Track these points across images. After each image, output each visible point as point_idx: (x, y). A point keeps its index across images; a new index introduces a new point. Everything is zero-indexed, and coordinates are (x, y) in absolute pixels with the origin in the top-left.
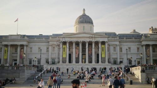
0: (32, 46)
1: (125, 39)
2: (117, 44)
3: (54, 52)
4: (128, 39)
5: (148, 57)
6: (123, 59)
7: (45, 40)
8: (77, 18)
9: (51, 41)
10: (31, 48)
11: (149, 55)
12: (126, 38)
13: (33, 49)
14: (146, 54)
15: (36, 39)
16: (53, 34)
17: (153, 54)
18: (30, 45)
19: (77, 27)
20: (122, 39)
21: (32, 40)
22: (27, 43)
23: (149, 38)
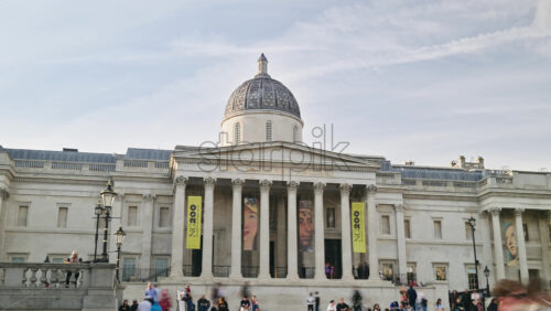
0: (28, 199)
1: (419, 186)
2: (397, 203)
3: (132, 228)
4: (431, 188)
5: (513, 257)
6: (415, 263)
7: (92, 173)
8: (239, 90)
9: (123, 178)
10: (25, 207)
11: (514, 252)
12: (425, 183)
13: (32, 210)
14: (505, 247)
15: (48, 168)
16: (130, 151)
17: (527, 249)
18: (20, 192)
19: (237, 125)
20: (411, 187)
21: (32, 170)
22: (8, 182)
23: (511, 187)
